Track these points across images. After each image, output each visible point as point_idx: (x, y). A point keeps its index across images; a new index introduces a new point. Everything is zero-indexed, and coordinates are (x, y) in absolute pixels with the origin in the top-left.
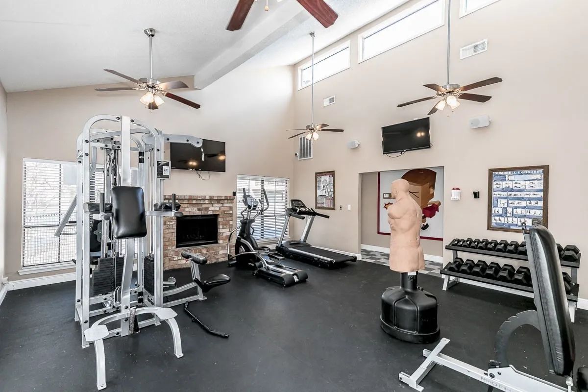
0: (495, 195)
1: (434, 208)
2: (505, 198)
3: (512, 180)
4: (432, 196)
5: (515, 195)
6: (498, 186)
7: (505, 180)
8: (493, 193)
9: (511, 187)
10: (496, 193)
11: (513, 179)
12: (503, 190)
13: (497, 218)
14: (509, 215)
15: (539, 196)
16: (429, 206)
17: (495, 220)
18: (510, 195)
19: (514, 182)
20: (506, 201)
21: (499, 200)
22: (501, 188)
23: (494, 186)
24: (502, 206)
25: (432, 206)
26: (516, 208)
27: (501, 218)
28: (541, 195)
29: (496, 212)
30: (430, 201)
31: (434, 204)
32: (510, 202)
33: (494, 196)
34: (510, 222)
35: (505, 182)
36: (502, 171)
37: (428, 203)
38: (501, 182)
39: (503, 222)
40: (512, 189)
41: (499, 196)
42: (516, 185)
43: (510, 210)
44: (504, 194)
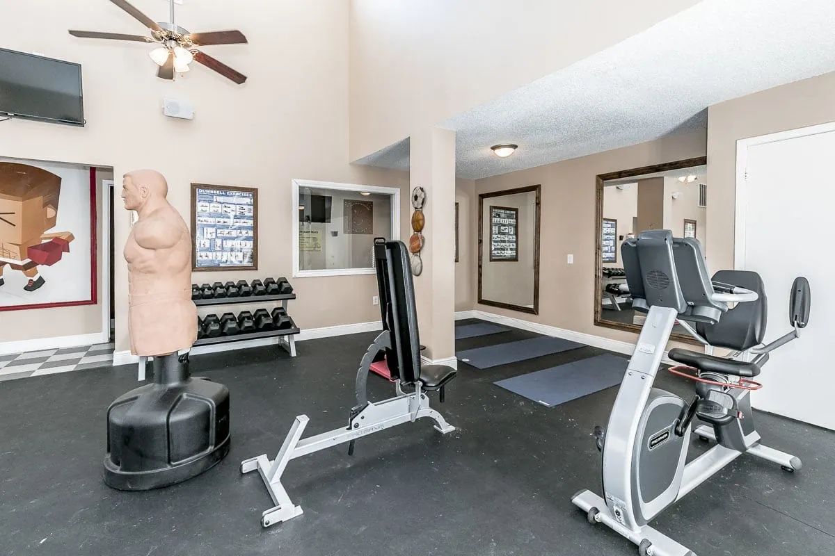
0: (200, 220)
1: (58, 245)
2: (213, 226)
3: (220, 203)
4: (52, 222)
5: (225, 222)
6: (204, 209)
7: (212, 202)
8: (198, 218)
9: (220, 211)
10: (201, 219)
11: (222, 201)
12: (210, 215)
13: (203, 254)
14: (218, 249)
15: (249, 225)
16: (44, 241)
17: (201, 256)
18: (219, 222)
19: (223, 205)
20: (213, 230)
21: (205, 228)
22: (208, 211)
23: (199, 209)
24: (209, 236)
25: (51, 242)
26: (226, 239)
27: (208, 253)
28: (251, 223)
29: (202, 246)
30: (45, 233)
31: (57, 239)
32: (219, 231)
33: (198, 222)
34: (219, 258)
35: (212, 204)
36: (208, 189)
37: (42, 236)
38: (207, 204)
39: (210, 258)
40: (221, 214)
41: (205, 223)
42: (225, 209)
43: (219, 242)
44: (211, 221)
